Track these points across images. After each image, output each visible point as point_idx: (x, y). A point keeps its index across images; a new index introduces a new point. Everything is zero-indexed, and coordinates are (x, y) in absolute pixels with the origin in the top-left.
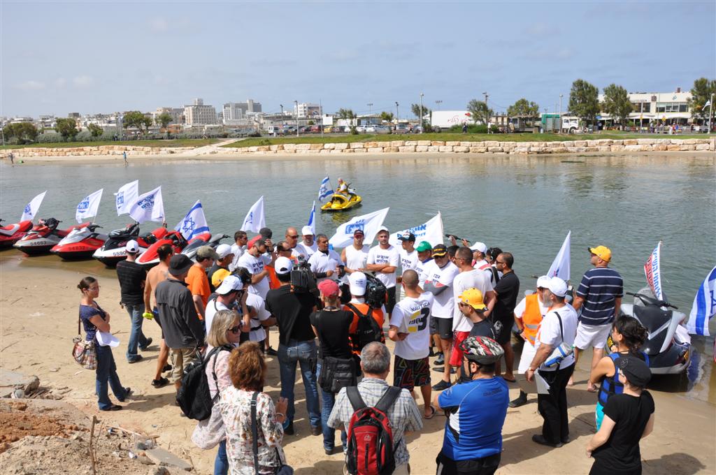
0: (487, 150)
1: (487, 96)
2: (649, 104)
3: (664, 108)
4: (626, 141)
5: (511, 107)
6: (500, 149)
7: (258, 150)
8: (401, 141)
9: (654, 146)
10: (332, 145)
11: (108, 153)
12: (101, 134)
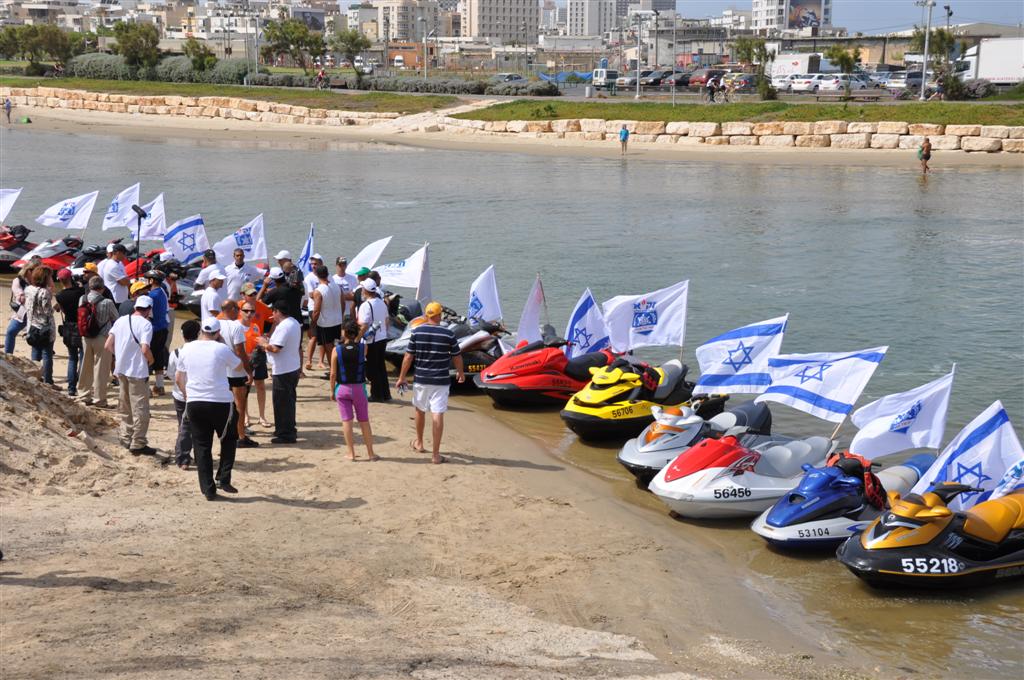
7: (526, 130)
8: (838, 122)
10: (683, 126)
11: (218, 114)
12: (212, 67)
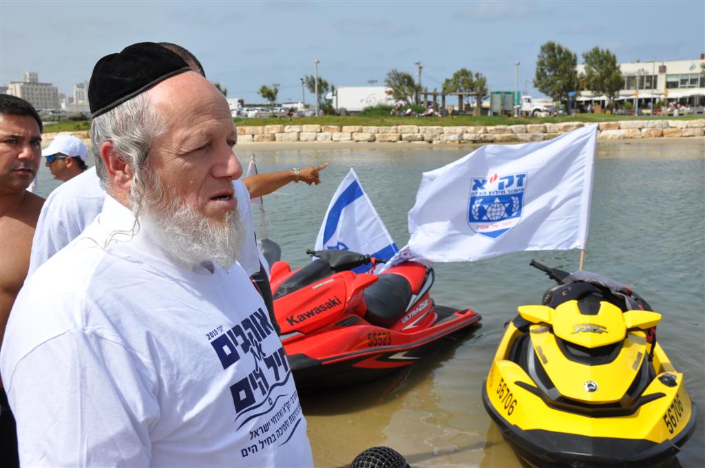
0: (401, 139)
1: (420, 68)
2: (656, 76)
3: (677, 83)
4: (602, 124)
5: (448, 81)
6: (419, 136)
8: (279, 126)
9: (644, 130)
